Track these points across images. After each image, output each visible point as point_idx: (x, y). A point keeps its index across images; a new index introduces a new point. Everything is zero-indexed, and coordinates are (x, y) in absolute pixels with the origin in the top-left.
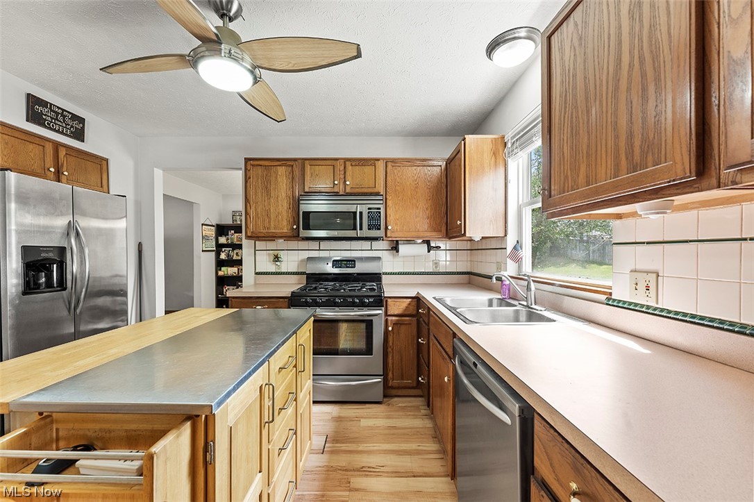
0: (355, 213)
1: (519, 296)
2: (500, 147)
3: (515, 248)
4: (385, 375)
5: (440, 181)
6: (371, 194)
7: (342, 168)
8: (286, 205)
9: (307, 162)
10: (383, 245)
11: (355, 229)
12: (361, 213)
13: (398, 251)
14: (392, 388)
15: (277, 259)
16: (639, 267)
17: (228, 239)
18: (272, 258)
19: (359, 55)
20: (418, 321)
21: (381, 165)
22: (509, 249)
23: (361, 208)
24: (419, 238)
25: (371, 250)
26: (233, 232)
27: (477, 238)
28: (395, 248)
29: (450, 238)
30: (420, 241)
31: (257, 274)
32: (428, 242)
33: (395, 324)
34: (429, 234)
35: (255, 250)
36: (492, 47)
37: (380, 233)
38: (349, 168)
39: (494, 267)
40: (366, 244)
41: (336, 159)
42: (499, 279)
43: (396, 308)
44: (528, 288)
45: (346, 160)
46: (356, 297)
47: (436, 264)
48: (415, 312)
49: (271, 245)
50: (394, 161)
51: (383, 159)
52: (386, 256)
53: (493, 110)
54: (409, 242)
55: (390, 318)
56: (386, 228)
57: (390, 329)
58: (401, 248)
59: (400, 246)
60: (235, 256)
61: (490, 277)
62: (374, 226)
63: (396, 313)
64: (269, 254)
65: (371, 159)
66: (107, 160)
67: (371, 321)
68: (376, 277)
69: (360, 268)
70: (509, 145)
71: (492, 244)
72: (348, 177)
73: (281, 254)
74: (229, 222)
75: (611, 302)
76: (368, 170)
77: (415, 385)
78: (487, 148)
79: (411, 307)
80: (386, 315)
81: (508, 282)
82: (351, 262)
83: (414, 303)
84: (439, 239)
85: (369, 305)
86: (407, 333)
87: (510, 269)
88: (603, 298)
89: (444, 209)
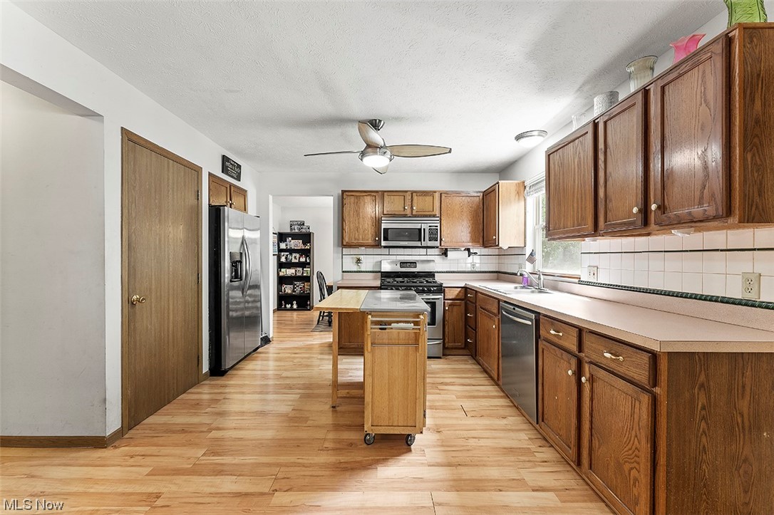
0: (420, 230)
1: (534, 284)
2: (522, 188)
3: (531, 254)
4: (444, 339)
5: (478, 206)
6: (430, 216)
7: (410, 198)
8: (370, 223)
9: (385, 193)
10: (436, 251)
11: (420, 240)
12: (424, 229)
13: (447, 256)
14: (447, 348)
15: (359, 261)
16: (591, 265)
17: (286, 245)
18: (355, 260)
19: (450, 152)
20: (466, 304)
21: (437, 196)
22: (528, 254)
23: (425, 226)
24: (463, 247)
25: (427, 255)
26: (290, 239)
27: (505, 247)
28: (445, 253)
29: (485, 247)
30: (463, 249)
31: (343, 272)
32: (468, 250)
33: (450, 305)
34: (470, 244)
35: (342, 255)
36: (518, 138)
37: (437, 244)
38: (415, 197)
39: (517, 266)
40: (423, 251)
41: (406, 192)
42: (521, 275)
43: (451, 294)
44: (539, 279)
45: (413, 192)
46: (425, 286)
47: (473, 265)
48: (463, 297)
49: (353, 251)
50: (446, 193)
51: (439, 192)
52: (438, 259)
53: (516, 161)
54: (455, 249)
55: (446, 301)
56: (441, 240)
57: (447, 308)
58: (449, 253)
59: (448, 252)
60: (293, 259)
61: (516, 274)
62: (433, 238)
63: (451, 298)
64: (352, 258)
65: (431, 191)
66: (246, 191)
67: (435, 302)
68: (431, 275)
69: (420, 268)
70: (527, 188)
71: (515, 252)
72: (415, 204)
73: (362, 257)
74: (288, 230)
75: (581, 282)
76: (429, 199)
77: (463, 346)
78: (513, 190)
79: (461, 294)
80: (444, 299)
81: (526, 276)
82: (414, 264)
83: (463, 291)
84: (477, 248)
85: (434, 292)
86: (459, 311)
87: (528, 268)
88: (577, 280)
89: (481, 227)
